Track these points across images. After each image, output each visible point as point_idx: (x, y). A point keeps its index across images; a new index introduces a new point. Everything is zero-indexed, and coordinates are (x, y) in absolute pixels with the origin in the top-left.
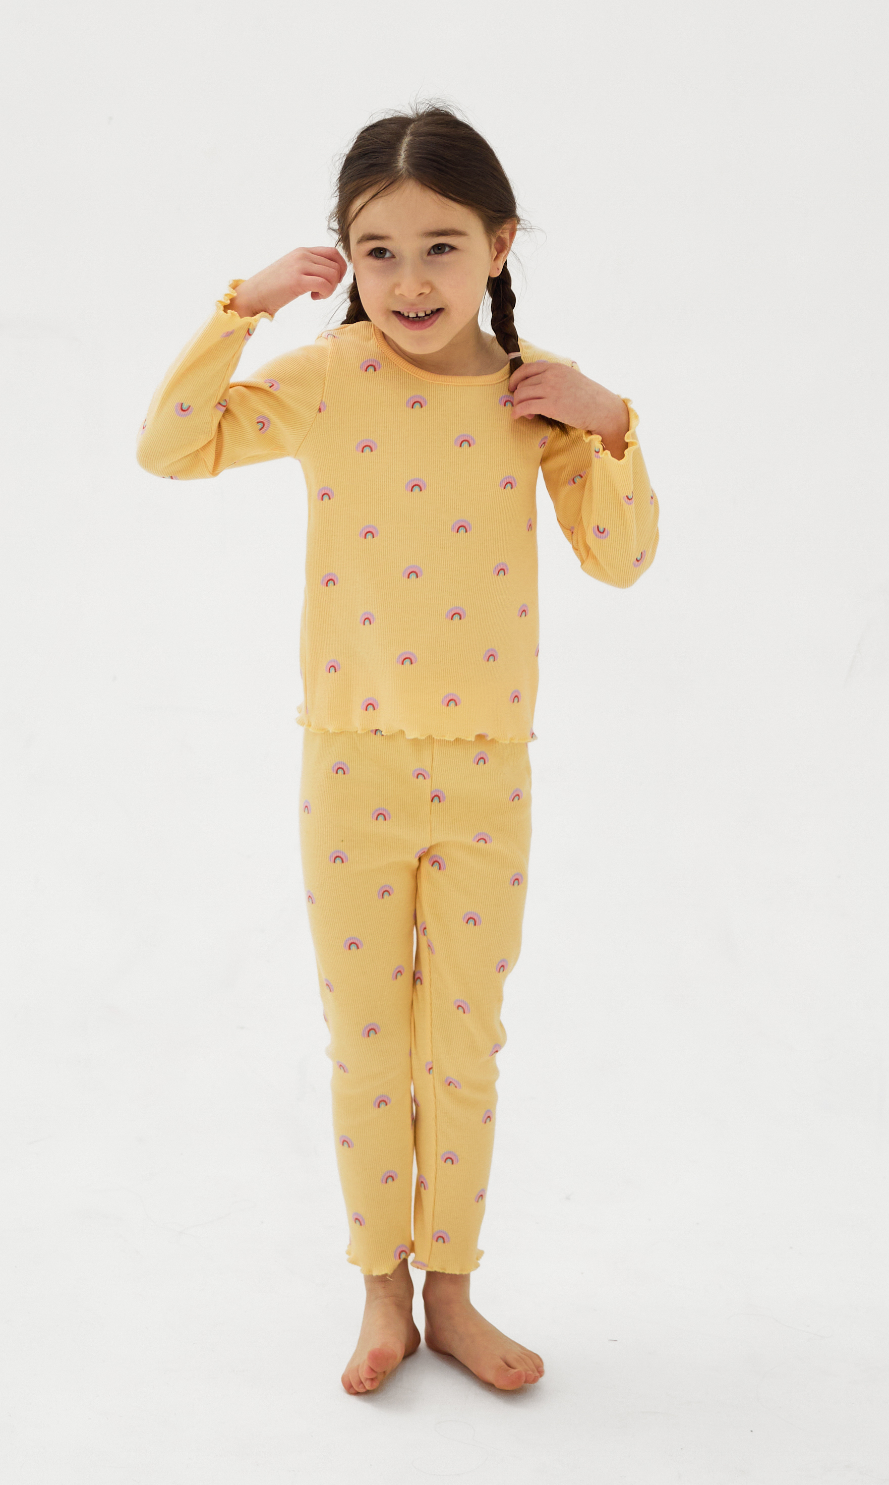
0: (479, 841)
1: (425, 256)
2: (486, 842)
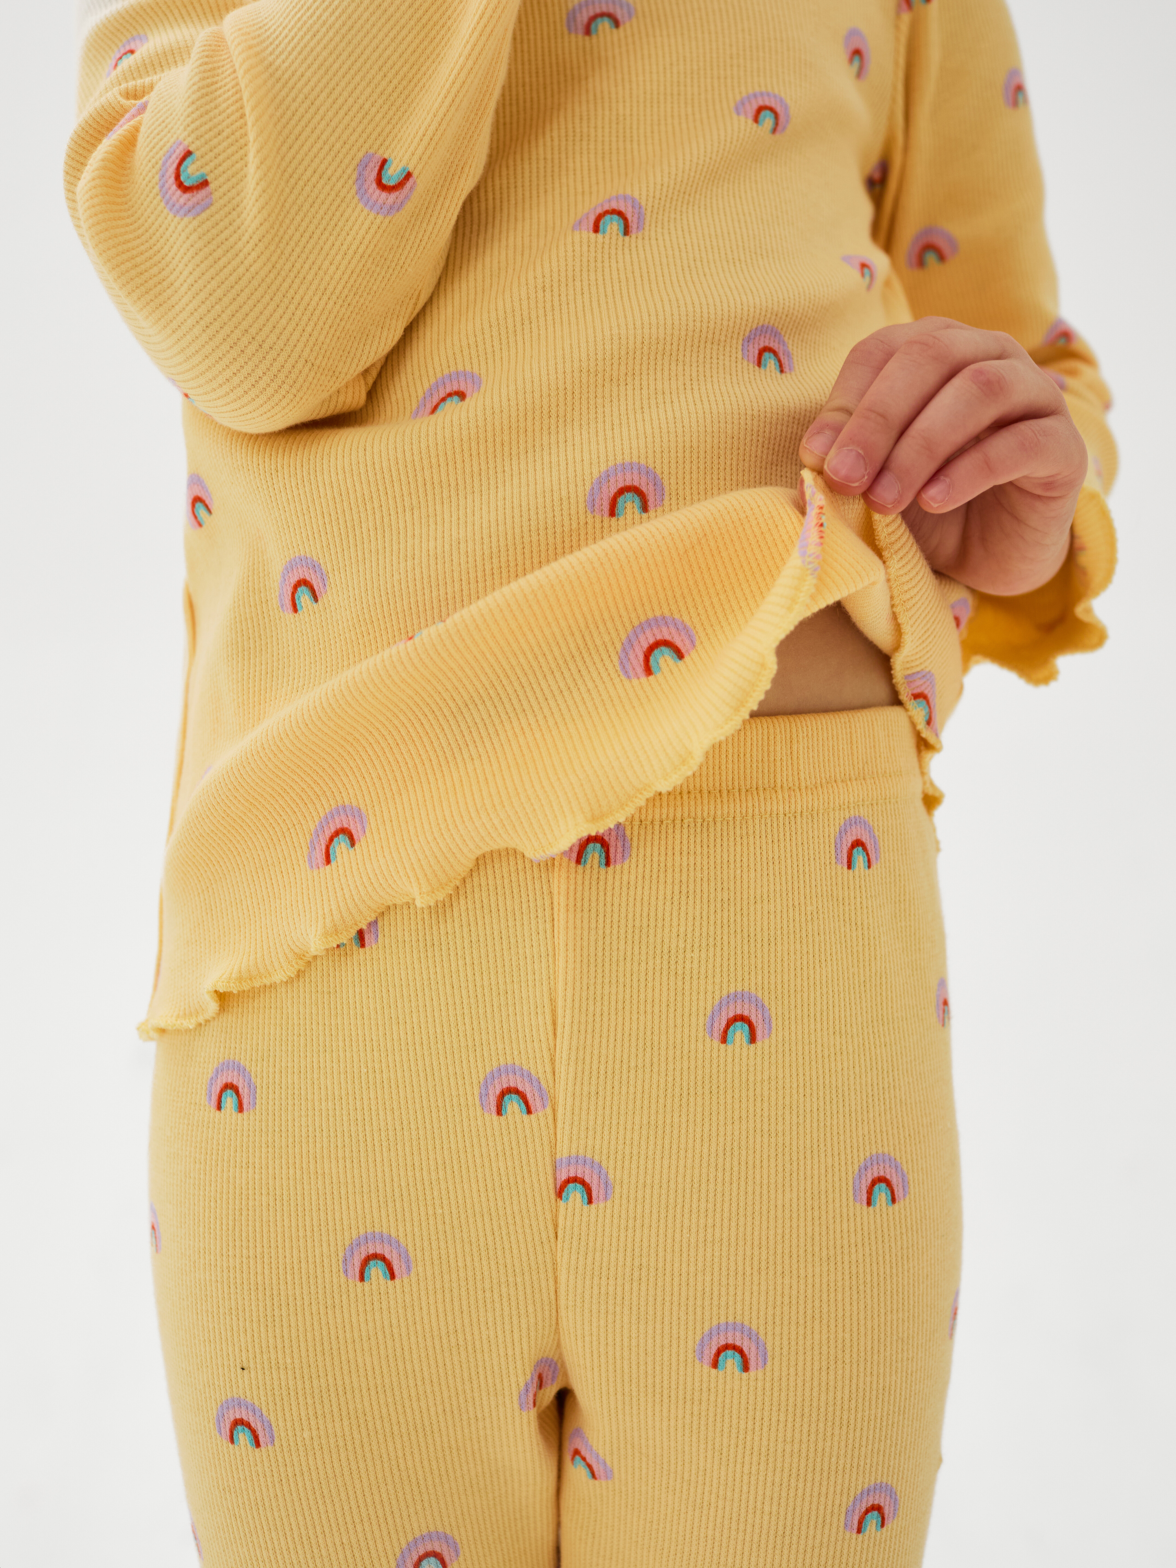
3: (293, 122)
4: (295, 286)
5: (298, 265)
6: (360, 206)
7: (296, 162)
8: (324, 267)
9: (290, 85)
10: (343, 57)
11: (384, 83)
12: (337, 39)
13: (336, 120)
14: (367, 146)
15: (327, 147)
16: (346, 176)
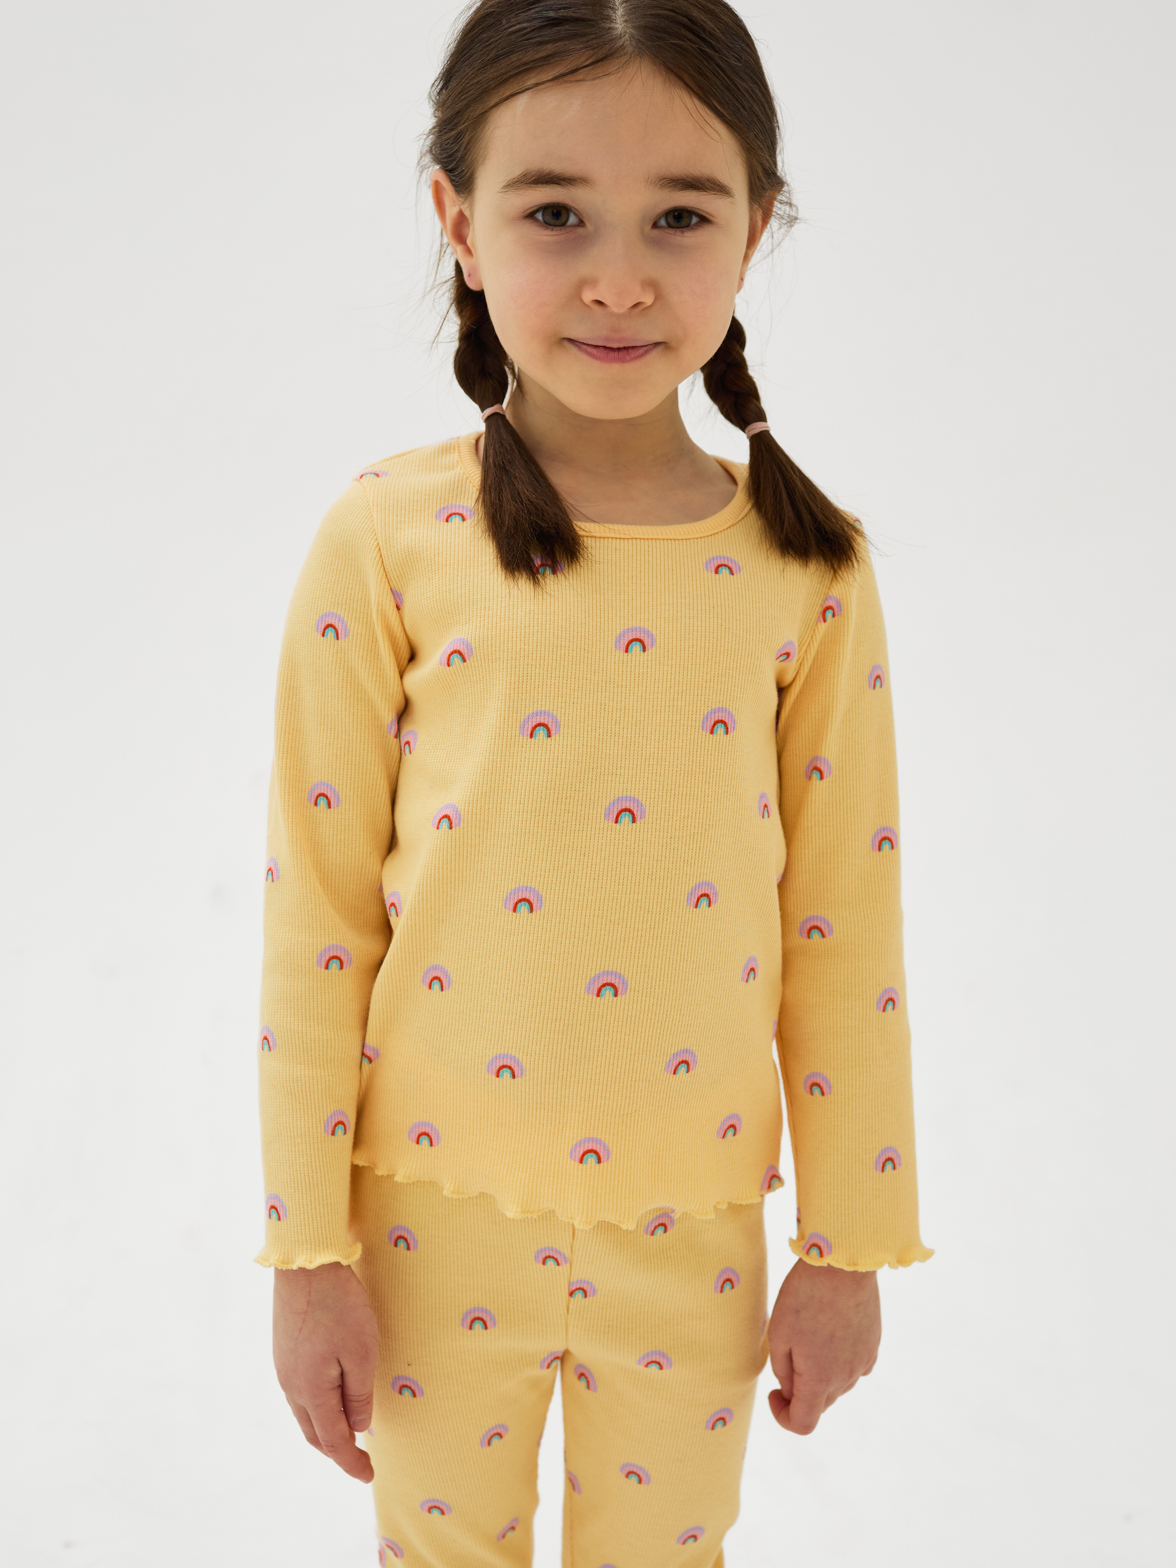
0: (649, 1365)
1: (648, 228)
2: (661, 1368)
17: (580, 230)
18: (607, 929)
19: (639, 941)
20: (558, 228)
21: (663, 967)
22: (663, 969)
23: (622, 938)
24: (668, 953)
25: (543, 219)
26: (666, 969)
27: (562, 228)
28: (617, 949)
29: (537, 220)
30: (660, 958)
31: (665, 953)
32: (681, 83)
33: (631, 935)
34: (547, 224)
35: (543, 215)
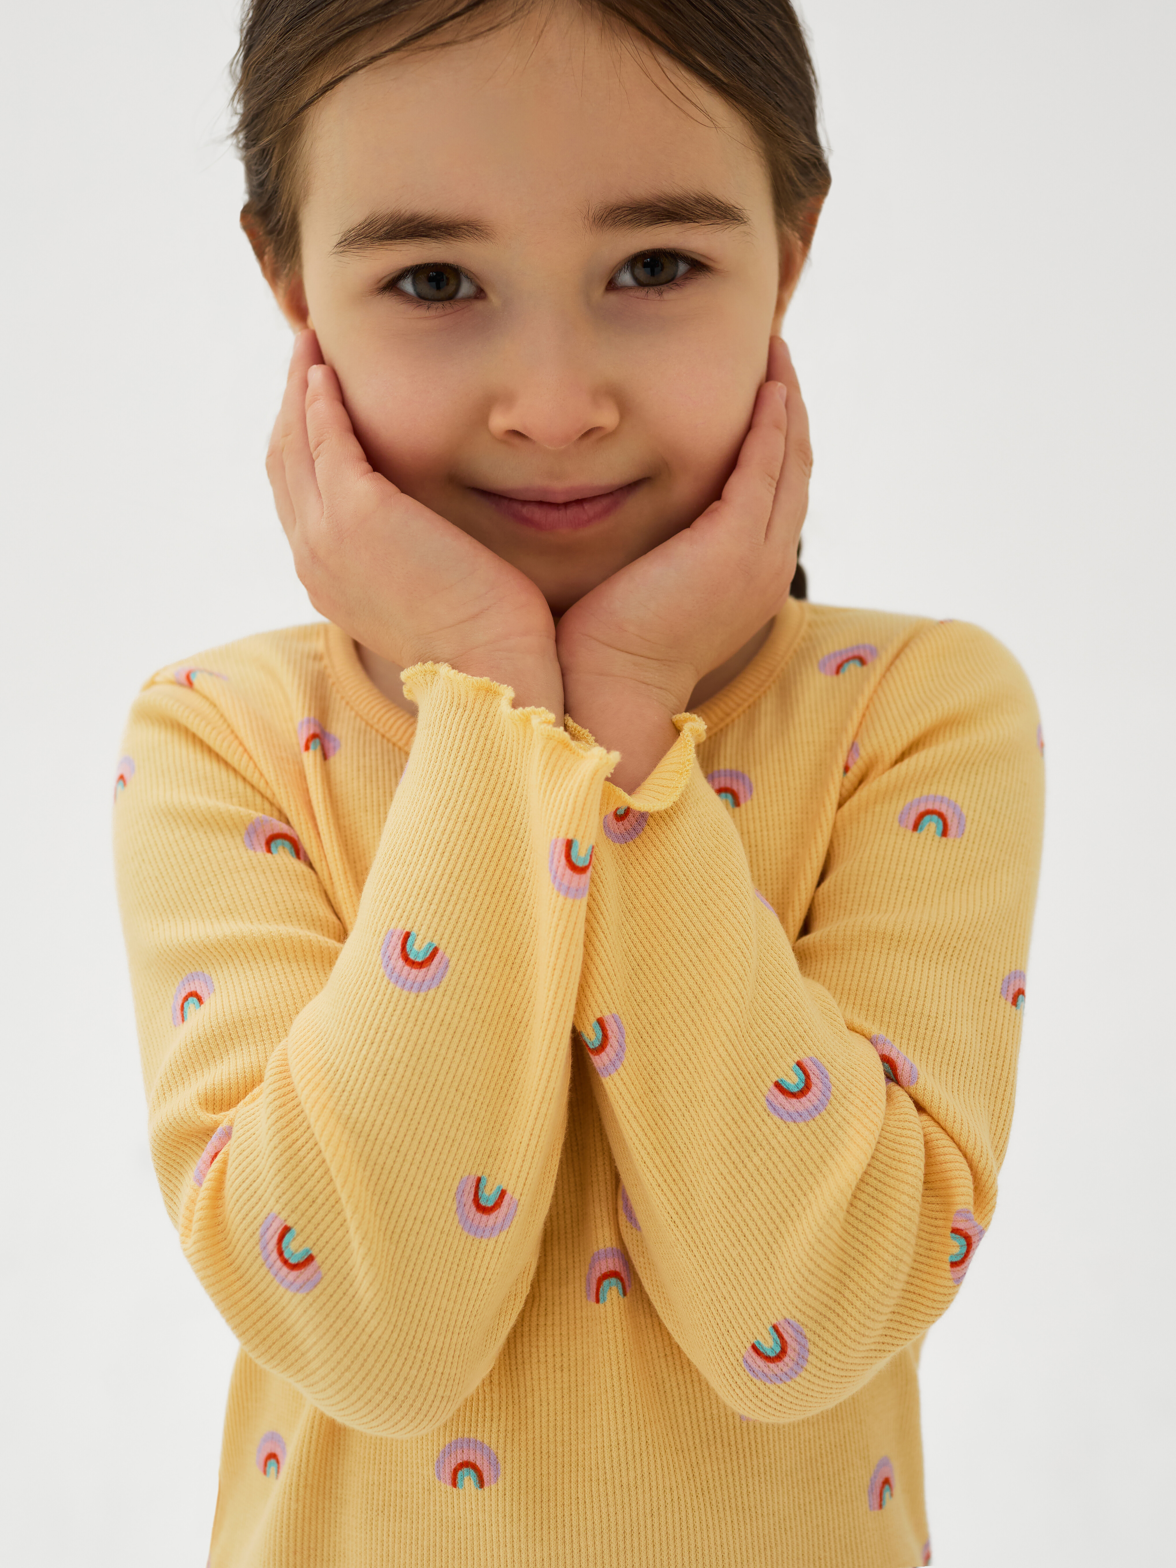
3: (384, 1177)
4: (419, 1335)
5: (418, 1315)
6: (465, 1233)
7: (395, 1216)
8: (443, 1306)
9: (372, 1138)
10: (418, 1092)
11: (464, 1102)
12: (408, 1074)
13: (426, 1160)
14: (461, 1171)
15: (422, 1190)
16: (446, 1211)
17: (479, 305)
18: (619, 1502)
19: (676, 1510)
20: (440, 305)
21: (725, 1541)
22: (725, 1546)
23: (648, 1511)
24: (728, 1513)
25: (415, 290)
26: (731, 1543)
27: (447, 304)
28: (643, 1533)
29: (402, 293)
30: (717, 1527)
31: (722, 1515)
32: (632, 29)
33: (662, 1502)
34: (422, 299)
35: (414, 284)
